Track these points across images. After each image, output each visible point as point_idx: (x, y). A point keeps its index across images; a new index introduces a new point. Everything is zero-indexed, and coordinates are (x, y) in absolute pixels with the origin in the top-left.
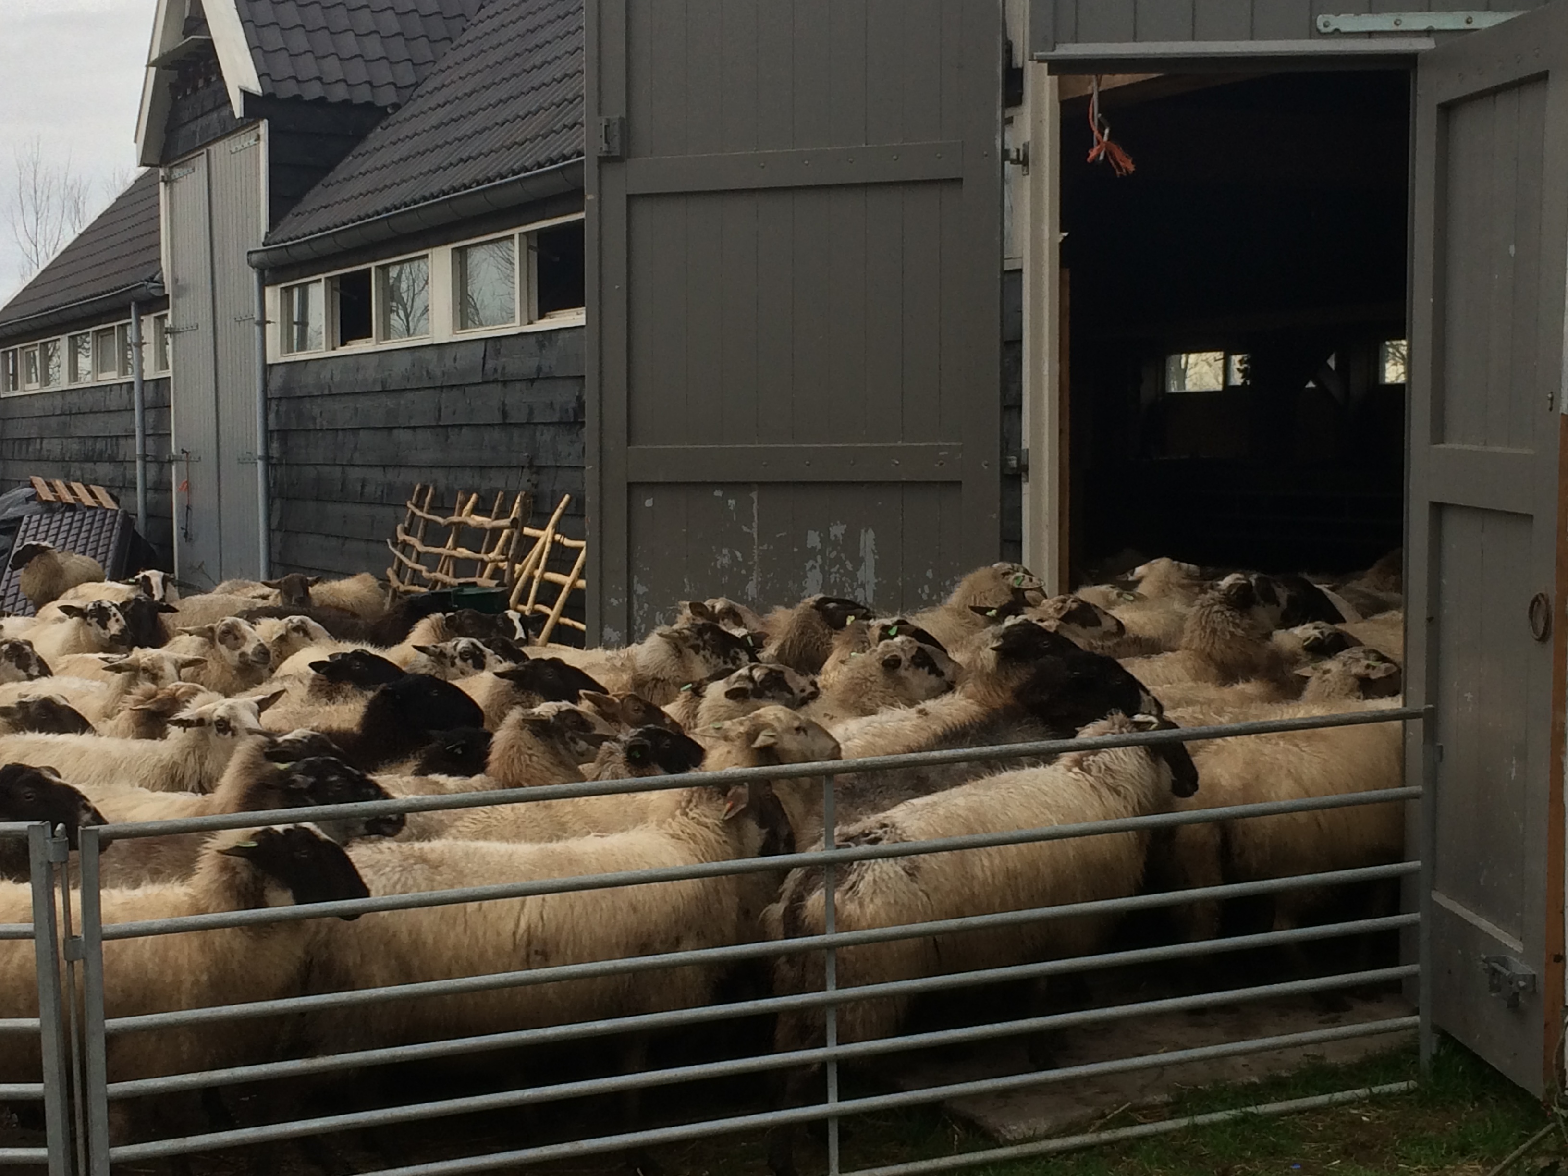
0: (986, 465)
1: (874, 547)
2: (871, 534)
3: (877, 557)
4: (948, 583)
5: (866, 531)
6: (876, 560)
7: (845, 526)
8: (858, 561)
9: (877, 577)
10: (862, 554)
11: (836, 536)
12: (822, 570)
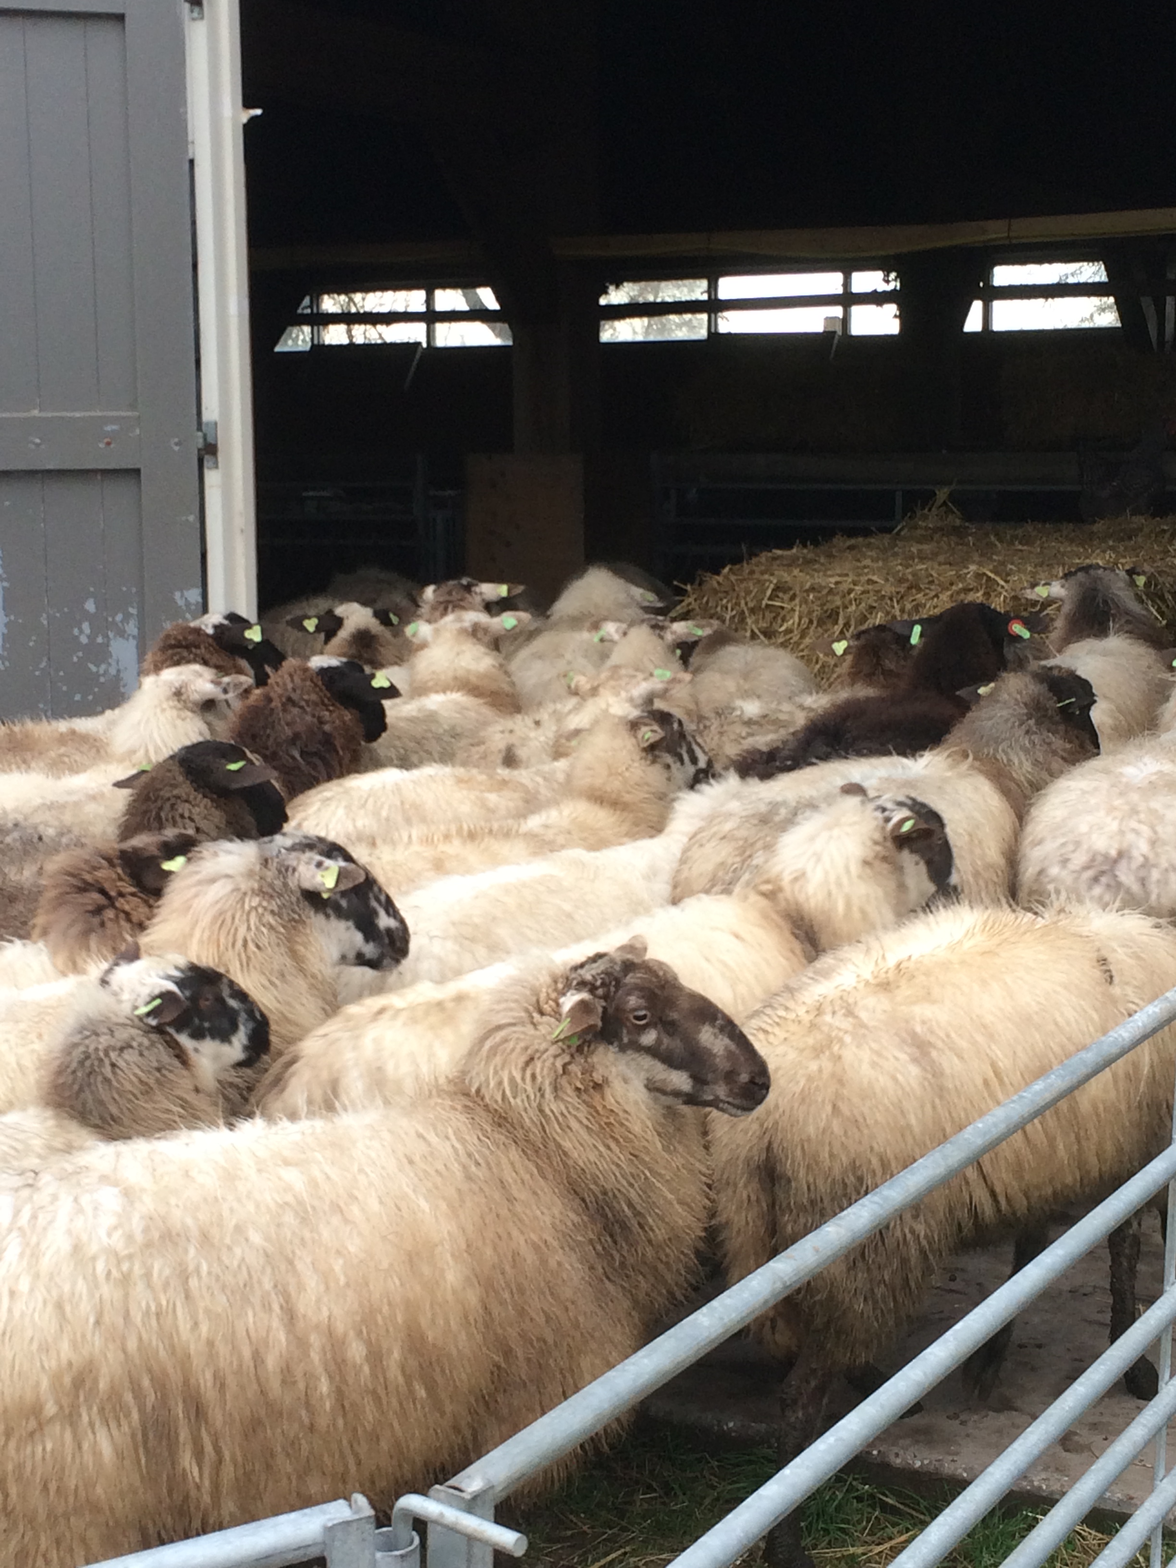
0: (176, 444)
1: (1, 571)
3: (6, 584)
4: (119, 617)
6: (4, 588)
9: (7, 616)
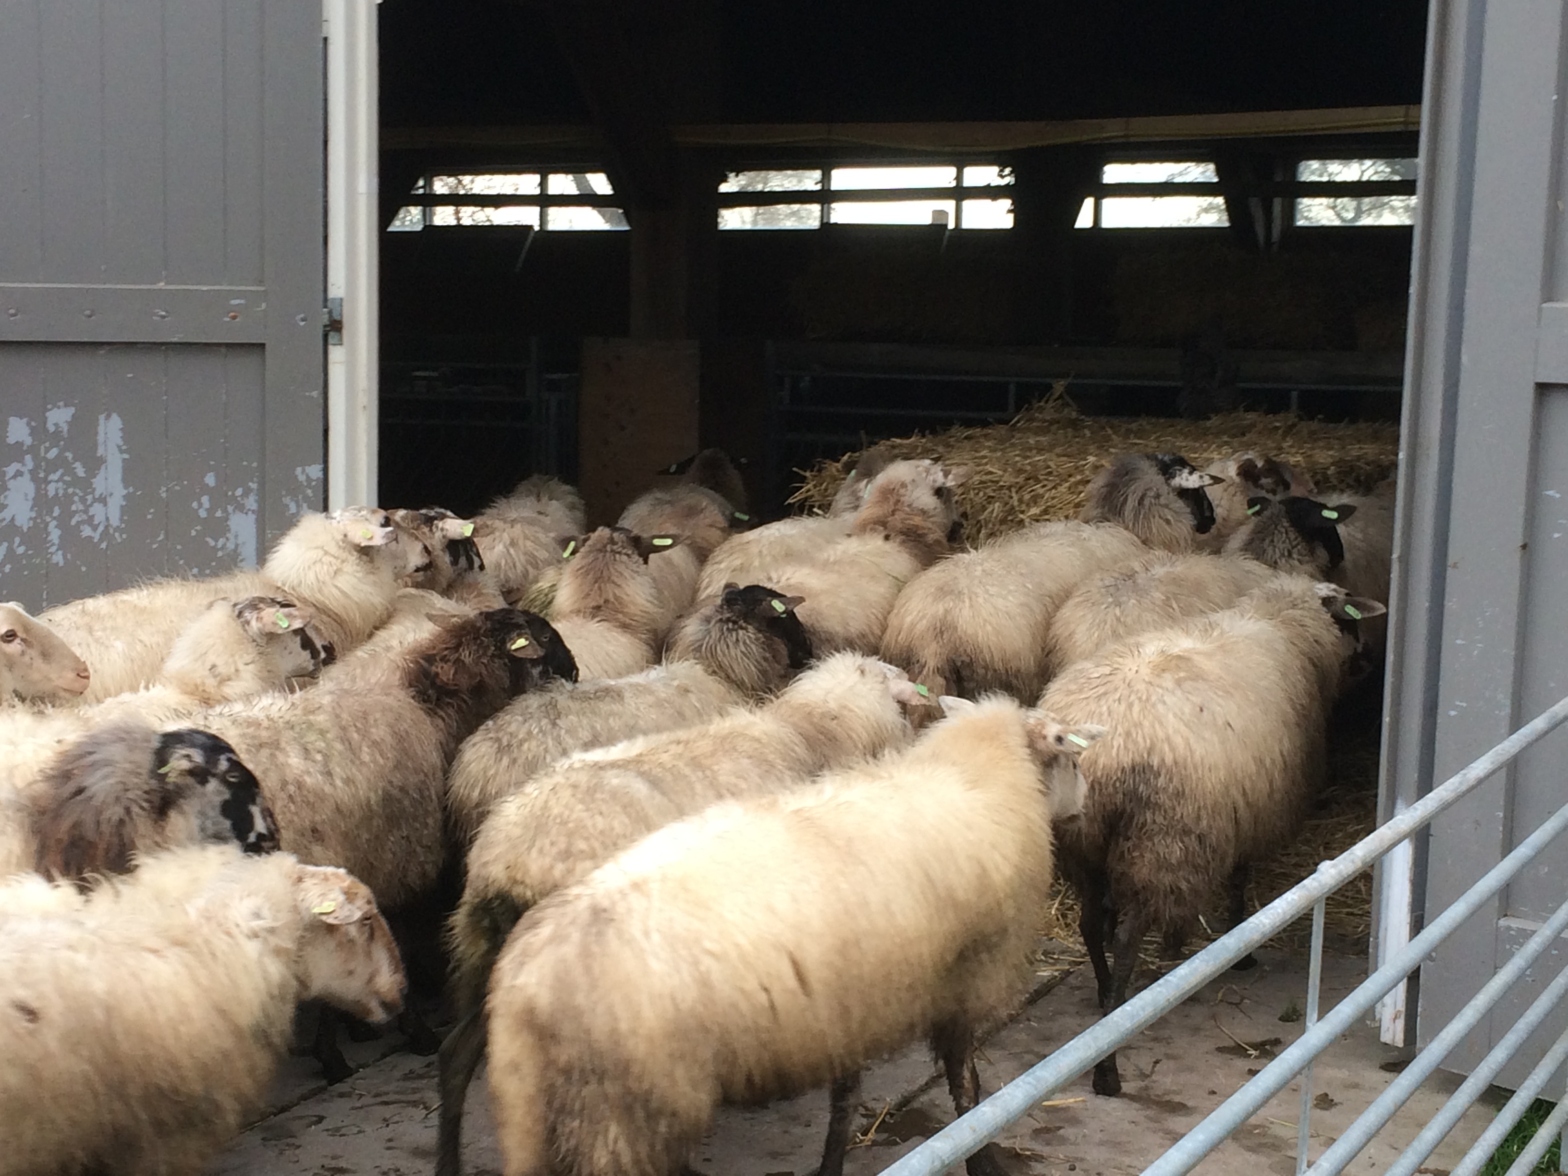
0: (303, 320)
1: (121, 443)
2: (116, 422)
3: (126, 456)
5: (108, 417)
6: (124, 460)
7: (72, 410)
8: (95, 464)
9: (126, 488)
10: (100, 452)
11: (56, 425)
12: (34, 478)
